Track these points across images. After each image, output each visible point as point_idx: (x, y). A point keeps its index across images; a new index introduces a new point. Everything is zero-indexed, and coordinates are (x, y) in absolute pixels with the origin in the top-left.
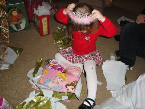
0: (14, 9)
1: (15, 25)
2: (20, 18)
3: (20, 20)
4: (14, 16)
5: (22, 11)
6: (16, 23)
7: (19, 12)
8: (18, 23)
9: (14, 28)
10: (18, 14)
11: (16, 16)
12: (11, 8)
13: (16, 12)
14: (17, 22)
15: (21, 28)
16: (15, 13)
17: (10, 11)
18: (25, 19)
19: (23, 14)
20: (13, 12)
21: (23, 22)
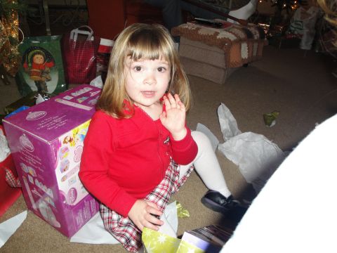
0: (39, 51)
1: (35, 82)
2: (47, 69)
3: (47, 73)
4: (37, 64)
5: (54, 56)
6: (38, 78)
7: (48, 57)
8: (43, 79)
9: (32, 88)
10: (45, 61)
11: (40, 65)
12: (33, 48)
13: (41, 56)
14: (41, 76)
15: (47, 90)
16: (39, 59)
17: (31, 53)
18: (57, 73)
19: (54, 62)
20: (36, 56)
21: (53, 79)
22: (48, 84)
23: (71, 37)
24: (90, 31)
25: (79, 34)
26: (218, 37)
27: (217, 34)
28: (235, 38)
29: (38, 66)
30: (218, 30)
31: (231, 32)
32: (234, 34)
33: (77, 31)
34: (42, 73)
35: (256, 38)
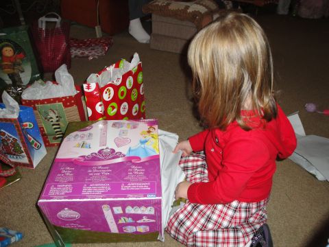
0: (7, 43)
2: (18, 61)
3: (19, 65)
4: (8, 57)
5: (23, 47)
6: (10, 71)
7: (17, 48)
8: (16, 71)
9: (7, 82)
10: (14, 52)
11: (11, 57)
14: (14, 69)
16: (8, 52)
18: (29, 64)
20: (5, 49)
21: (25, 70)
22: (22, 75)
23: (40, 26)
24: (58, 18)
25: (47, 22)
26: (188, 11)
27: (187, 7)
28: (206, 10)
29: (9, 59)
30: (188, 4)
31: (202, 5)
32: (205, 6)
33: (44, 19)
34: (14, 65)
35: (228, 8)
